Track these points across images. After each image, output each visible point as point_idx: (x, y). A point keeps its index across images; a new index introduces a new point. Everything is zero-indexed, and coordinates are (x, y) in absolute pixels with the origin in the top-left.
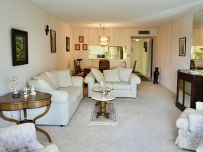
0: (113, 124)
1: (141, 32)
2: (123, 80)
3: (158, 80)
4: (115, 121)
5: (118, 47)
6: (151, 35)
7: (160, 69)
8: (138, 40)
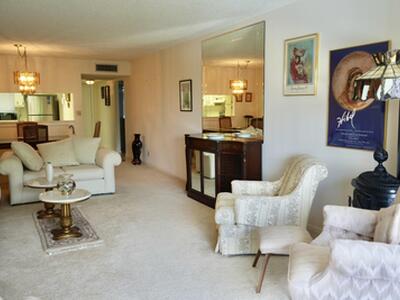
0: (96, 244)
1: (100, 68)
2: (84, 161)
3: (141, 157)
4: (98, 238)
5: (48, 97)
6: (121, 72)
7: (144, 137)
8: (92, 82)
